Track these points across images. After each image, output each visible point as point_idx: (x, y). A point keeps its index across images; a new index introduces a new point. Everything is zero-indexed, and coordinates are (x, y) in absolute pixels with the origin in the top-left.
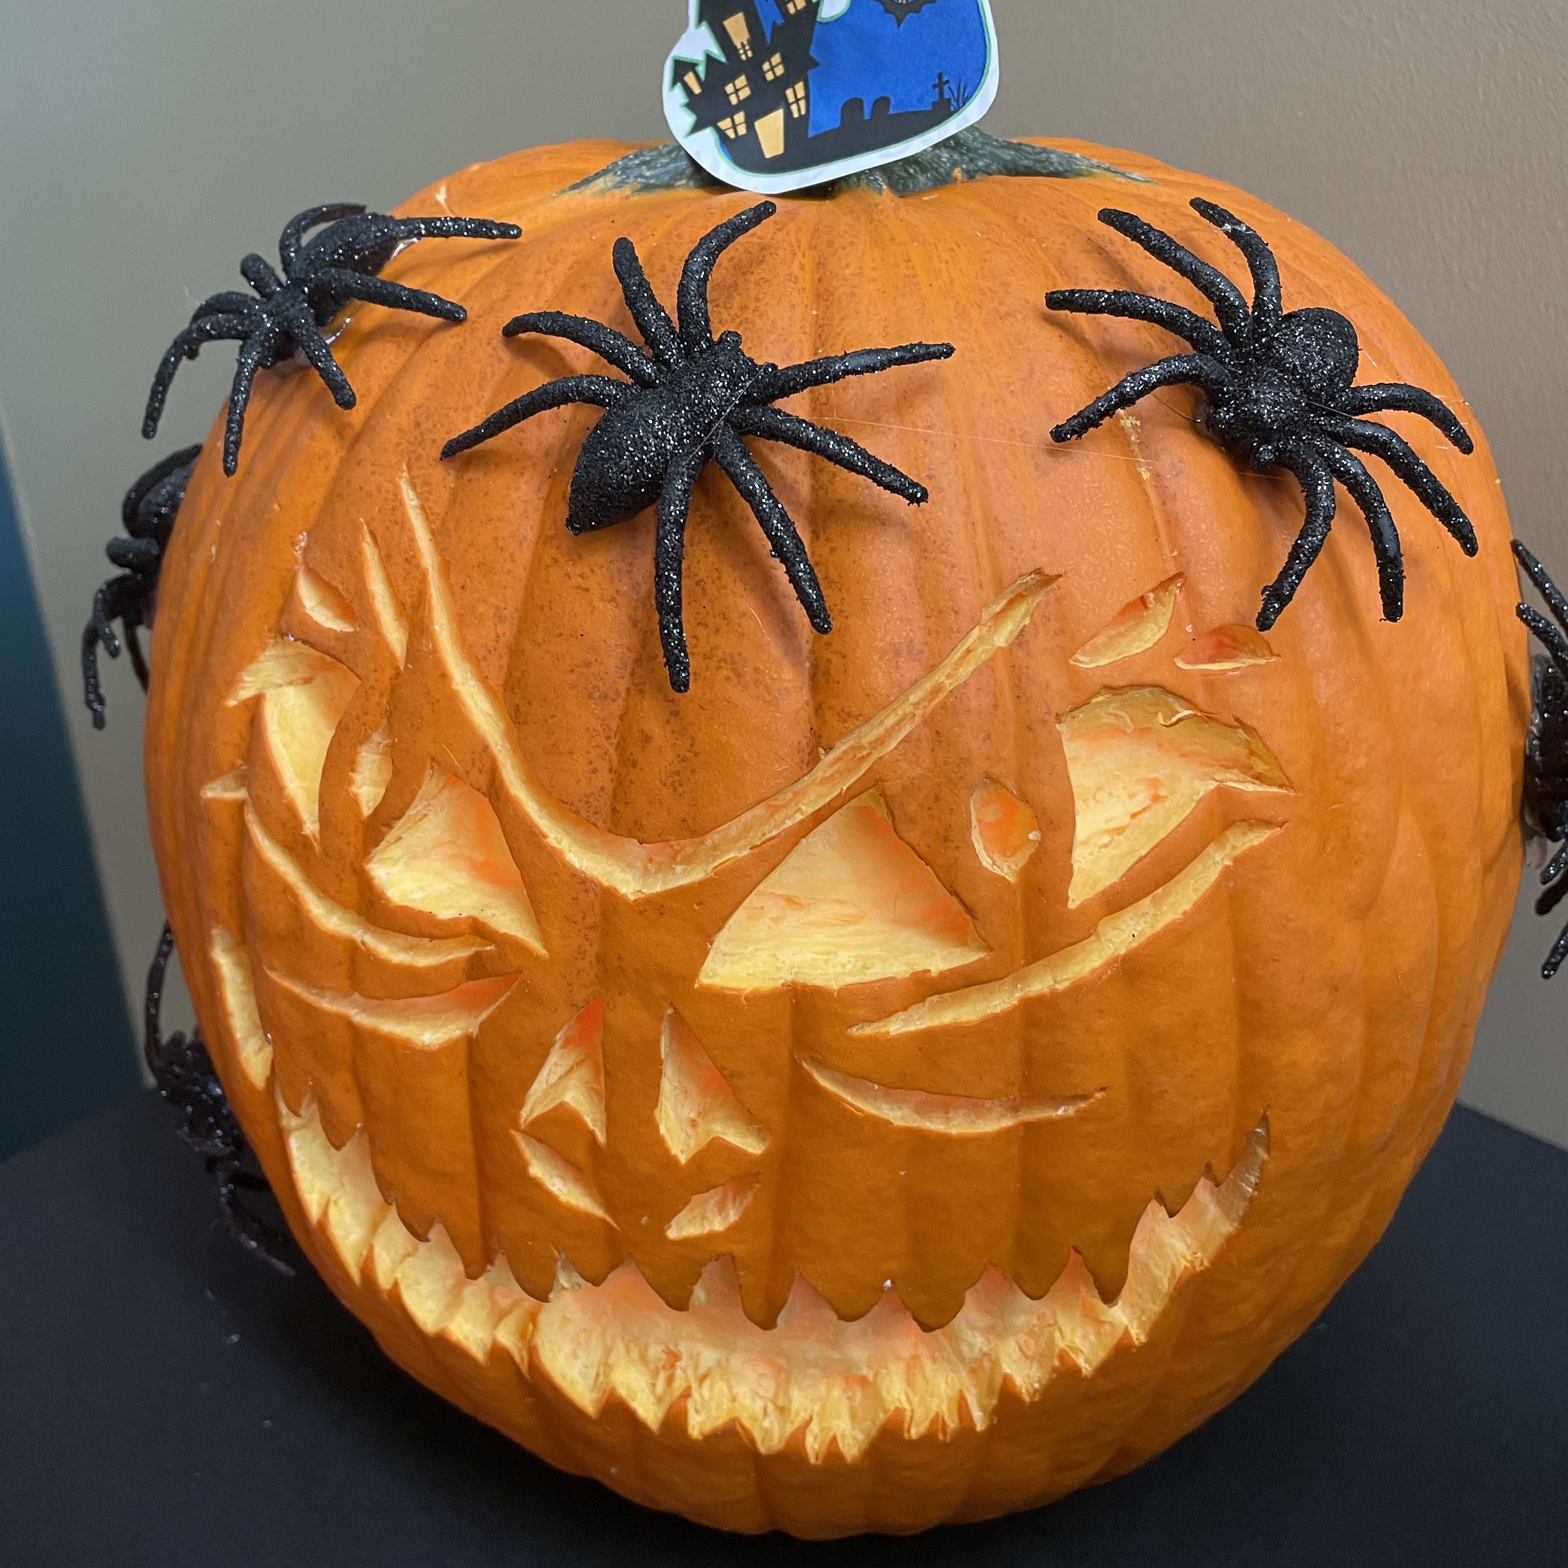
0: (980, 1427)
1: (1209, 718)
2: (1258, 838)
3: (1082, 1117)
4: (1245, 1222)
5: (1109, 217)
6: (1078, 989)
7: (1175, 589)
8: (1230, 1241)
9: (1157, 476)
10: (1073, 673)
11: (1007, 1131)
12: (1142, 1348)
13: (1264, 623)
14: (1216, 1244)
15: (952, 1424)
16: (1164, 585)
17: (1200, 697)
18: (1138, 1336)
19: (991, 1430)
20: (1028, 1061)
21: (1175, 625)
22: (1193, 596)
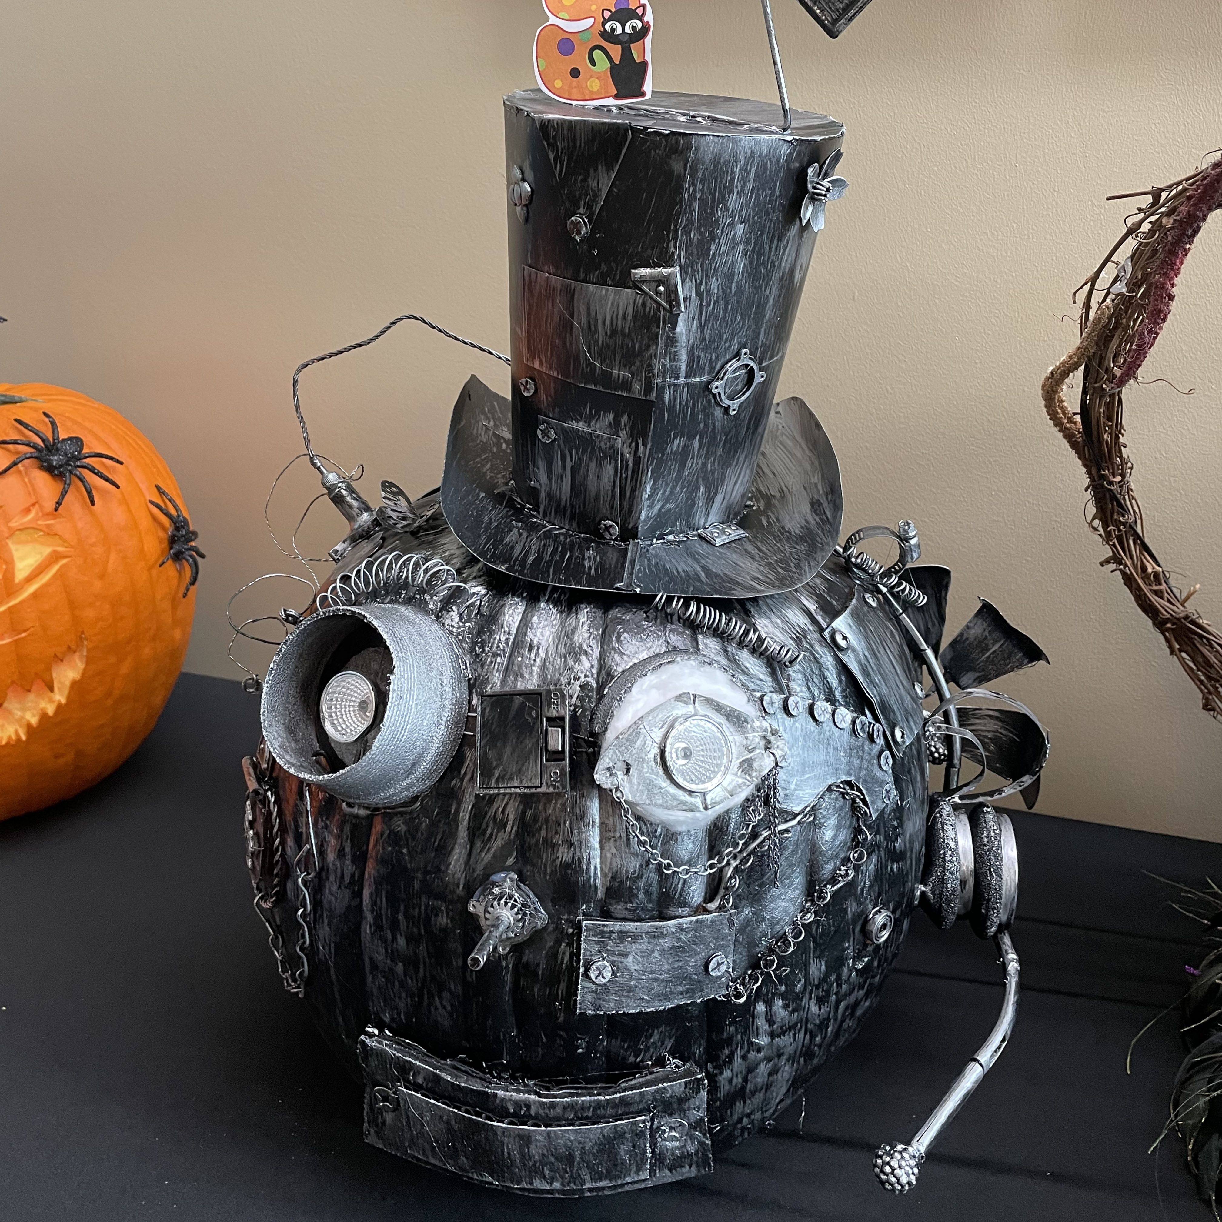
0: (24, 738)
1: (48, 534)
2: (64, 561)
3: (29, 635)
4: (87, 664)
5: (16, 420)
6: (21, 602)
7: (37, 506)
8: (85, 669)
9: (30, 481)
10: (9, 528)
11: (10, 642)
12: (66, 704)
13: (56, 510)
14: (81, 671)
15: (14, 737)
16: (33, 505)
17: (45, 529)
18: (63, 701)
19: (28, 739)
20: (12, 623)
21: (37, 513)
22: (41, 507)
